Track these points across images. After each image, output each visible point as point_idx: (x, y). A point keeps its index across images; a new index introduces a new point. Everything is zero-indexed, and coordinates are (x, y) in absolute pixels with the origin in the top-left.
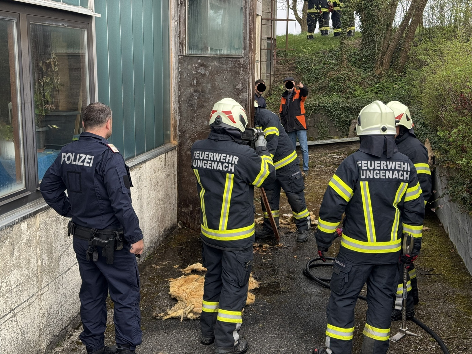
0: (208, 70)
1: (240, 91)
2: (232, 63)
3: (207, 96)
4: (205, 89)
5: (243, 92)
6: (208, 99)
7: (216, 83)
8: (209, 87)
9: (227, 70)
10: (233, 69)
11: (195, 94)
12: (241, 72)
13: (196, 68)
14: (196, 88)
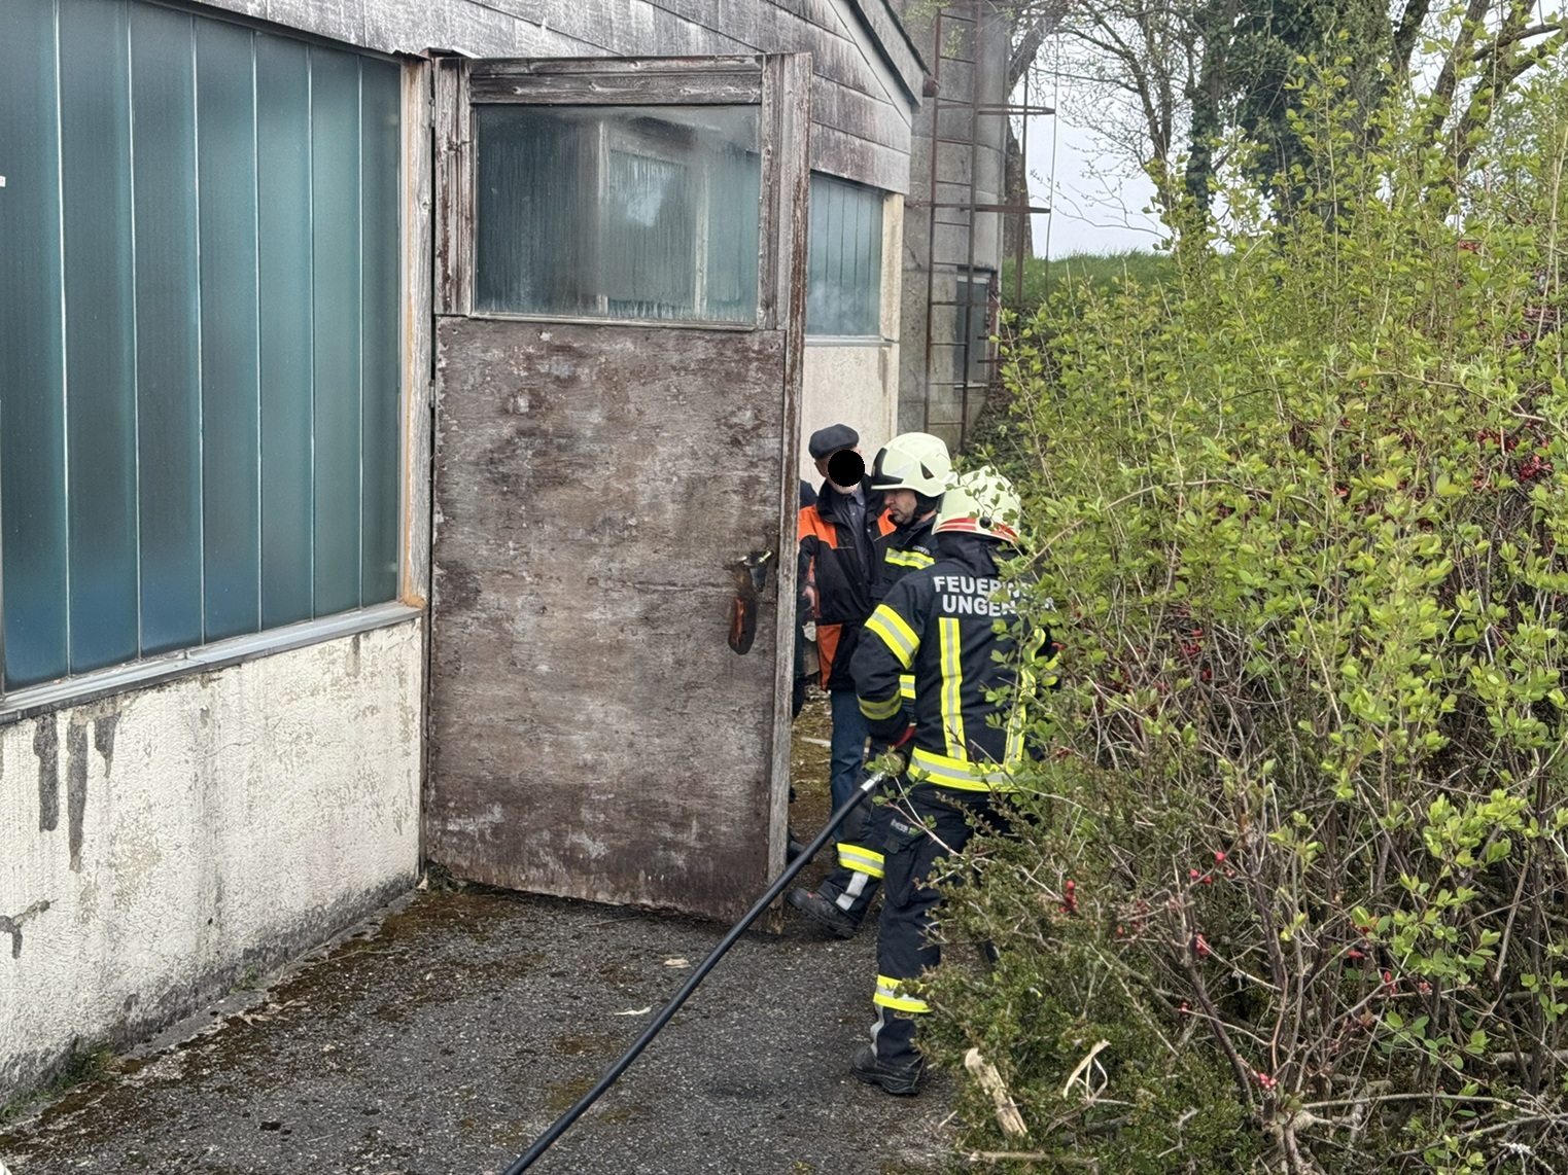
0: (591, 368)
1: (747, 431)
2: (710, 345)
3: (584, 447)
4: (576, 426)
5: (759, 436)
6: (591, 456)
7: (631, 406)
8: (596, 417)
9: (686, 369)
10: (714, 366)
11: (522, 442)
12: (753, 373)
13: (529, 357)
14: (527, 424)
